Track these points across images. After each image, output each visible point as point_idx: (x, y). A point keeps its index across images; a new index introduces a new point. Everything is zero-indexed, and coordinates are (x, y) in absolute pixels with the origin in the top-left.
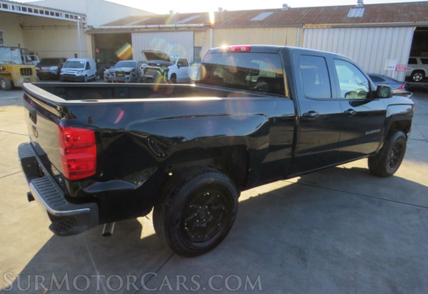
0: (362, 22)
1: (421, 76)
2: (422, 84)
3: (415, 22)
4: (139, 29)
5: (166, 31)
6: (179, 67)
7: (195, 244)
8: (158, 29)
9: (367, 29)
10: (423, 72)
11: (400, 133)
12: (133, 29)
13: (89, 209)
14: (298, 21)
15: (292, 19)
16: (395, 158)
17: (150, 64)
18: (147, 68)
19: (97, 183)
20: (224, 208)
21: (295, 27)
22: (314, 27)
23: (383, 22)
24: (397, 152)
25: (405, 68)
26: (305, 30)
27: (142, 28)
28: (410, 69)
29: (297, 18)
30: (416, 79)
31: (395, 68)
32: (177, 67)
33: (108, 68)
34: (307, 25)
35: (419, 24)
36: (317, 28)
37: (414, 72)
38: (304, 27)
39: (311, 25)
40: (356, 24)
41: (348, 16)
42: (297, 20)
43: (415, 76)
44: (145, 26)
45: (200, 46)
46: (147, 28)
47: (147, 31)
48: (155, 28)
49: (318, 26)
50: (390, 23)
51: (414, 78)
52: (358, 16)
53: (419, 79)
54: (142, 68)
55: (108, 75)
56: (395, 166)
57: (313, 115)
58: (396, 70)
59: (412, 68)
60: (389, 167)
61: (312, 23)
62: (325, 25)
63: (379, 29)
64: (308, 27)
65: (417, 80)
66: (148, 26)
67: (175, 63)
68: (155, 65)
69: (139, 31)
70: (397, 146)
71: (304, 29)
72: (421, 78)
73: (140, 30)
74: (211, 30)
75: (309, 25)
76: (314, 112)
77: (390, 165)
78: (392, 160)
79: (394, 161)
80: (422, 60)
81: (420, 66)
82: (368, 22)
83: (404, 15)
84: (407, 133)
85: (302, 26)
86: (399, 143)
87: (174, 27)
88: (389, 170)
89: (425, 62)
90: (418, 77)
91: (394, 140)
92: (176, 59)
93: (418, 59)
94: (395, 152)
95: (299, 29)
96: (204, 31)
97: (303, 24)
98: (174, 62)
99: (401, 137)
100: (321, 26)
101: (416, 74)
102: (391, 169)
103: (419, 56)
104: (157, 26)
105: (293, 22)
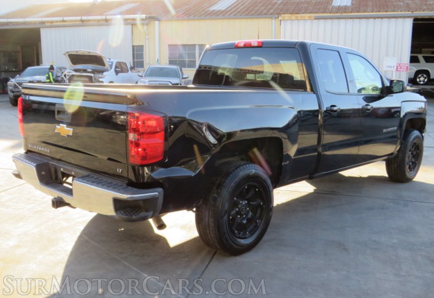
0: (351, 12)
1: (425, 78)
2: (428, 87)
3: (413, 12)
4: (52, 22)
5: (92, 25)
6: (117, 73)
7: (239, 240)
8: (81, 22)
9: (358, 20)
10: (427, 73)
11: (416, 133)
12: (43, 23)
13: (157, 193)
14: (271, 11)
15: (263, 8)
16: (413, 160)
17: (76, 70)
18: (73, 76)
19: (162, 169)
20: (262, 204)
21: (269, 18)
22: (294, 18)
23: (376, 12)
24: (415, 153)
25: (407, 67)
26: (282, 22)
27: (57, 22)
28: (413, 69)
29: (270, 7)
30: (420, 81)
31: (395, 67)
32: (114, 73)
33: (13, 77)
34: (283, 15)
35: (417, 15)
36: (297, 19)
37: (418, 73)
38: (280, 18)
39: (290, 15)
40: (344, 14)
41: (333, 4)
42: (270, 9)
43: (419, 78)
44: (61, 19)
45: (141, 44)
46: (64, 21)
47: (63, 25)
48: (76, 21)
49: (298, 17)
50: (385, 13)
51: (418, 80)
52: (345, 4)
53: (424, 81)
54: (65, 76)
55: (15, 86)
56: (414, 169)
57: (335, 108)
58: (397, 70)
59: (415, 68)
60: (408, 170)
61: (290, 14)
62: (307, 16)
63: (373, 20)
64: (285, 18)
65: (422, 83)
66: (65, 19)
67: (111, 68)
68: (85, 71)
69: (52, 25)
70: (414, 147)
71: (281, 20)
72: (426, 80)
73: (54, 24)
74: (157, 22)
75: (287, 16)
76: (335, 106)
77: (409, 168)
78: (411, 163)
79: (412, 164)
80: (424, 57)
81: (423, 65)
82: (358, 12)
83: (400, 4)
84: (423, 133)
85: (278, 18)
86: (416, 143)
87: (103, 20)
88: (409, 174)
89: (428, 60)
90: (422, 79)
91: (411, 140)
92: (112, 63)
93: (420, 57)
94: (412, 154)
95: (274, 21)
96: (147, 24)
97: (279, 14)
98: (111, 66)
99: (417, 137)
100: (301, 17)
101: (420, 76)
102: (410, 173)
103: (420, 52)
104: (79, 18)
105: (265, 11)
